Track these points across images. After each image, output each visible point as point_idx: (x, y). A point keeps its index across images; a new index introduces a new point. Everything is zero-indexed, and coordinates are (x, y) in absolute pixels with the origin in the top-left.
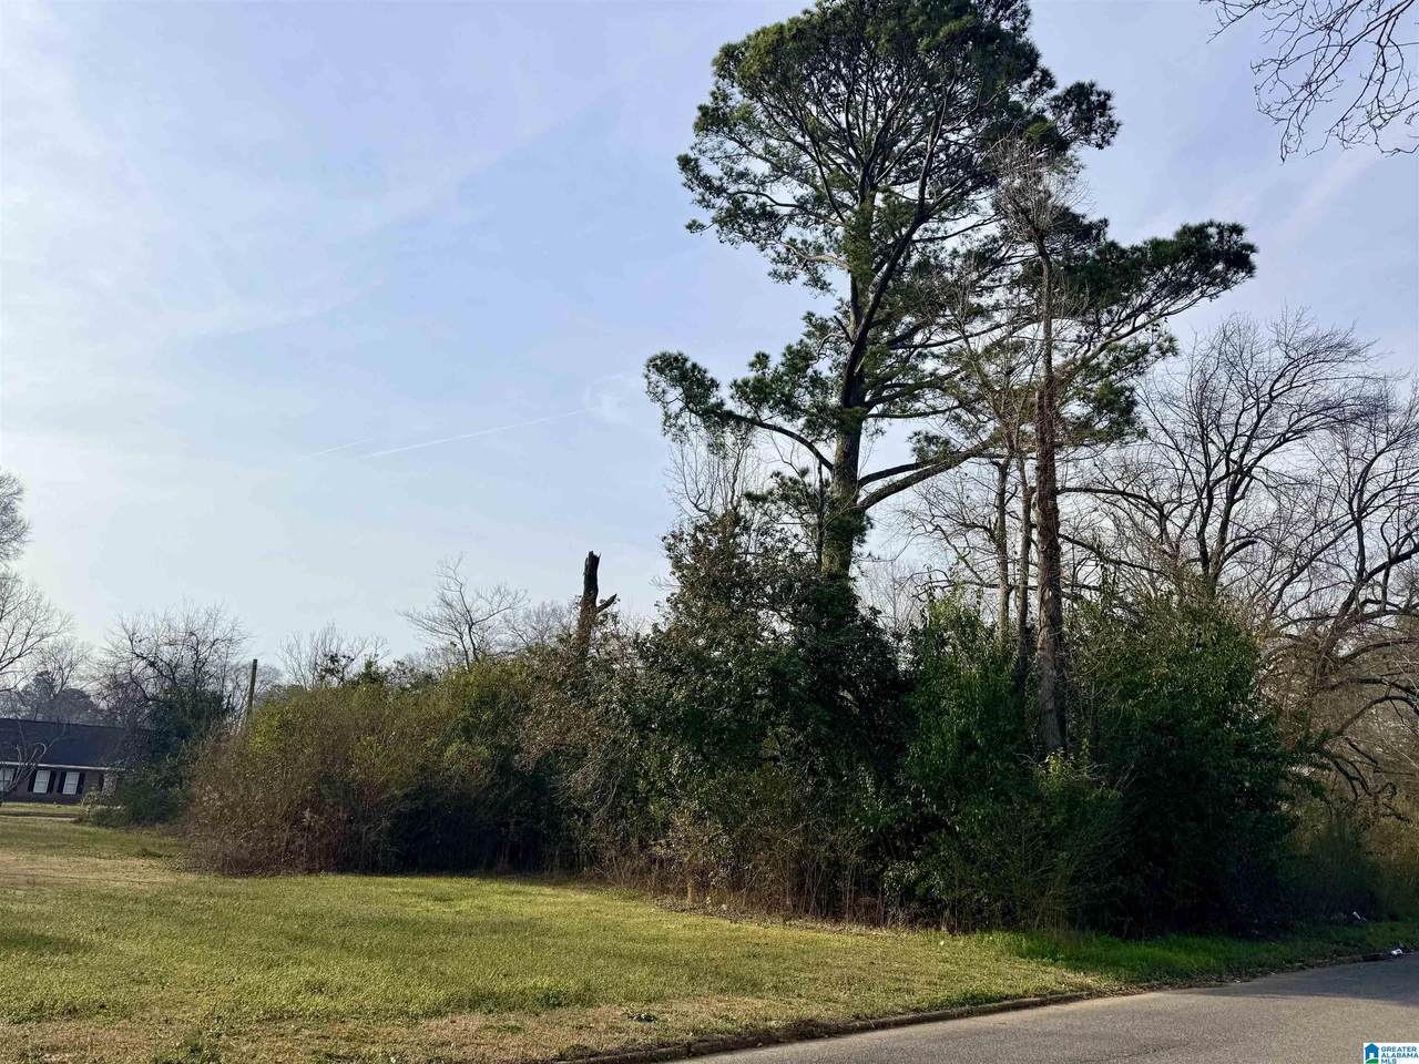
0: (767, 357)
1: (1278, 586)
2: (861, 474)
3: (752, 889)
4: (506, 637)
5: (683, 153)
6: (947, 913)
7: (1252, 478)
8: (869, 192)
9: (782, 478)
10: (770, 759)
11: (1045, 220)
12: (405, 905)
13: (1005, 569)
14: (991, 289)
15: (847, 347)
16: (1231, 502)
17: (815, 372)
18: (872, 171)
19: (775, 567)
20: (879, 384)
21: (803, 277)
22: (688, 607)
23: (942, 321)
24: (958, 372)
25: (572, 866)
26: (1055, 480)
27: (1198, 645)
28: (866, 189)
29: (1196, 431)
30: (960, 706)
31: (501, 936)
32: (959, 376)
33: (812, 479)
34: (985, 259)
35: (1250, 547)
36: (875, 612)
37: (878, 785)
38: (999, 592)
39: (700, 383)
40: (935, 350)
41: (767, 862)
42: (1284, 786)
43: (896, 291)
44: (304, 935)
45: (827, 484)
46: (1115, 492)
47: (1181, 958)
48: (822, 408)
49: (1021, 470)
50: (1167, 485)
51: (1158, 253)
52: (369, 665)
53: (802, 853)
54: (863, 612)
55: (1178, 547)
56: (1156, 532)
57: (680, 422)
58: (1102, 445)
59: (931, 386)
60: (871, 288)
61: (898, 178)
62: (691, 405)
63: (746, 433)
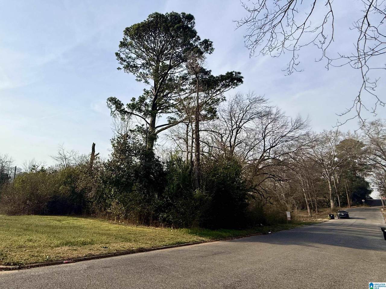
0: (135, 99)
1: (246, 152)
2: (156, 126)
3: (130, 219)
4: (74, 162)
5: (116, 52)
6: (173, 224)
7: (241, 128)
8: (158, 62)
9: (138, 126)
10: (134, 190)
11: (198, 70)
12: (50, 222)
13: (188, 148)
14: (185, 85)
15: (153, 97)
16: (237, 134)
17: (146, 102)
18: (159, 57)
19: (136, 147)
20: (160, 105)
21: (143, 81)
22: (116, 155)
23: (174, 92)
24: (178, 103)
25: (89, 213)
26: (199, 128)
27: (229, 165)
28: (158, 61)
29: (229, 118)
30: (177, 178)
31: (72, 229)
32: (178, 104)
33: (145, 127)
34: (184, 78)
35: (241, 144)
36: (159, 157)
37: (158, 197)
38: (186, 153)
39: (120, 104)
40: (173, 98)
41: (133, 213)
42: (247, 196)
43: (164, 85)
44: (27, 229)
45: (148, 128)
46: (212, 131)
47: (224, 234)
48: (147, 111)
49: (192, 126)
50: (223, 130)
51: (222, 78)
52: (42, 168)
53: (141, 211)
54: (156, 157)
55: (225, 143)
56: (220, 140)
57: (115, 113)
58: (209, 121)
59: (172, 106)
60: (159, 84)
61: (165, 59)
62: (117, 109)
63: (130, 116)
